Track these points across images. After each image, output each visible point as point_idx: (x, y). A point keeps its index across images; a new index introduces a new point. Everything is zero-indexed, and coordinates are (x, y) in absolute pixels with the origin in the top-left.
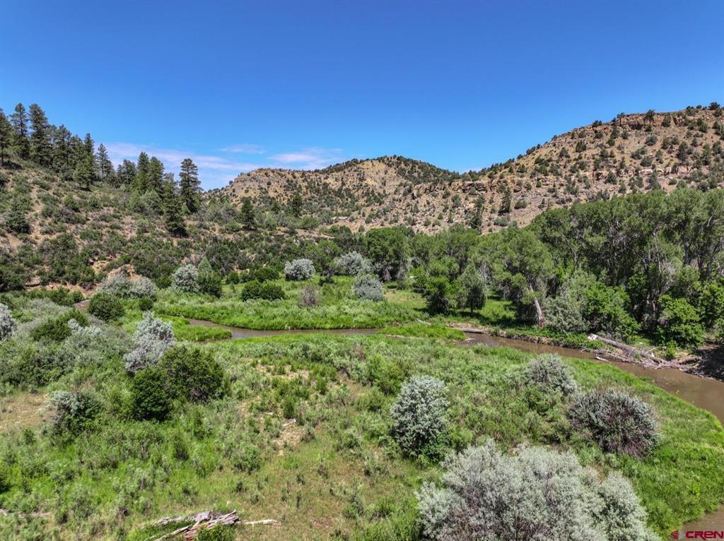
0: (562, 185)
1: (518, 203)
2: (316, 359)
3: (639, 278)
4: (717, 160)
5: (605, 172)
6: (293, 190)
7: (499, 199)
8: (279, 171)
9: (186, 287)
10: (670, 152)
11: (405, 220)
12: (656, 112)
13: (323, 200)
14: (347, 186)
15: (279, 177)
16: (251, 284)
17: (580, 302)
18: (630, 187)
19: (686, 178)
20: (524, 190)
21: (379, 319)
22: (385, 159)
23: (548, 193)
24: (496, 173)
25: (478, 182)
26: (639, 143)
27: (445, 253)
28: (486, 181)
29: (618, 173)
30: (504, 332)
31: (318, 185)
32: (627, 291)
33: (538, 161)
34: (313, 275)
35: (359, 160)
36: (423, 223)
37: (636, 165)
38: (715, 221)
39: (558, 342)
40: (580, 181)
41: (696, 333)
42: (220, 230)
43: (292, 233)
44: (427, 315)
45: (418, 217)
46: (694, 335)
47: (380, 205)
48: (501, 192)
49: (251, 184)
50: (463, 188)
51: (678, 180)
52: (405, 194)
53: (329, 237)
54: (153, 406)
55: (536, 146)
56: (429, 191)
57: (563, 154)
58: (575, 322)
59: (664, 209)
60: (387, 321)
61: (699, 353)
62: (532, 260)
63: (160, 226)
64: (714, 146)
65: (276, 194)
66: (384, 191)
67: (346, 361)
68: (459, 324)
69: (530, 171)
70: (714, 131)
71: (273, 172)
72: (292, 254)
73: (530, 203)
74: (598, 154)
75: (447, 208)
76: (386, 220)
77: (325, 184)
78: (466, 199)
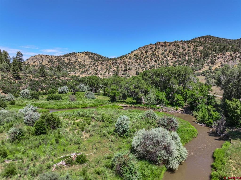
0: (142, 63)
1: (129, 68)
2: (83, 116)
3: (168, 89)
4: (183, 56)
5: (154, 59)
6: (52, 62)
7: (123, 67)
8: (46, 56)
9: (25, 97)
10: (171, 54)
11: (94, 73)
12: (167, 42)
13: (63, 66)
14: (71, 61)
15: (46, 58)
16: (50, 95)
17: (154, 96)
18: (161, 63)
19: (175, 61)
20: (131, 64)
21: (96, 104)
22: (85, 53)
23: (138, 65)
24: (122, 58)
25: (117, 61)
26: (163, 50)
27: (113, 84)
28: (119, 61)
29: (157, 59)
30: (134, 106)
31: (61, 61)
32: (166, 93)
33: (135, 55)
35: (75, 53)
36: (100, 74)
37: (162, 57)
38: (186, 74)
39: (149, 108)
40: (147, 62)
41: (183, 103)
42: (33, 77)
43: (59, 78)
44: (110, 102)
45: (98, 72)
46: (182, 104)
47: (85, 68)
48: (124, 65)
49: (36, 60)
50: (112, 63)
51: (173, 62)
52: (93, 65)
53: (71, 79)
54: (43, 130)
55: (134, 50)
56: (101, 64)
57: (142, 53)
58: (153, 102)
59: (175, 71)
60: (99, 105)
61: (183, 108)
62: (141, 85)
63: (10, 75)
64: (182, 52)
65: (45, 64)
66: (85, 64)
67: (93, 115)
69: (132, 58)
70: (182, 48)
71: (44, 56)
72: (59, 85)
73: (133, 68)
74: (151, 54)
75: (107, 69)
76: (87, 73)
77: (63, 61)
78: (113, 67)
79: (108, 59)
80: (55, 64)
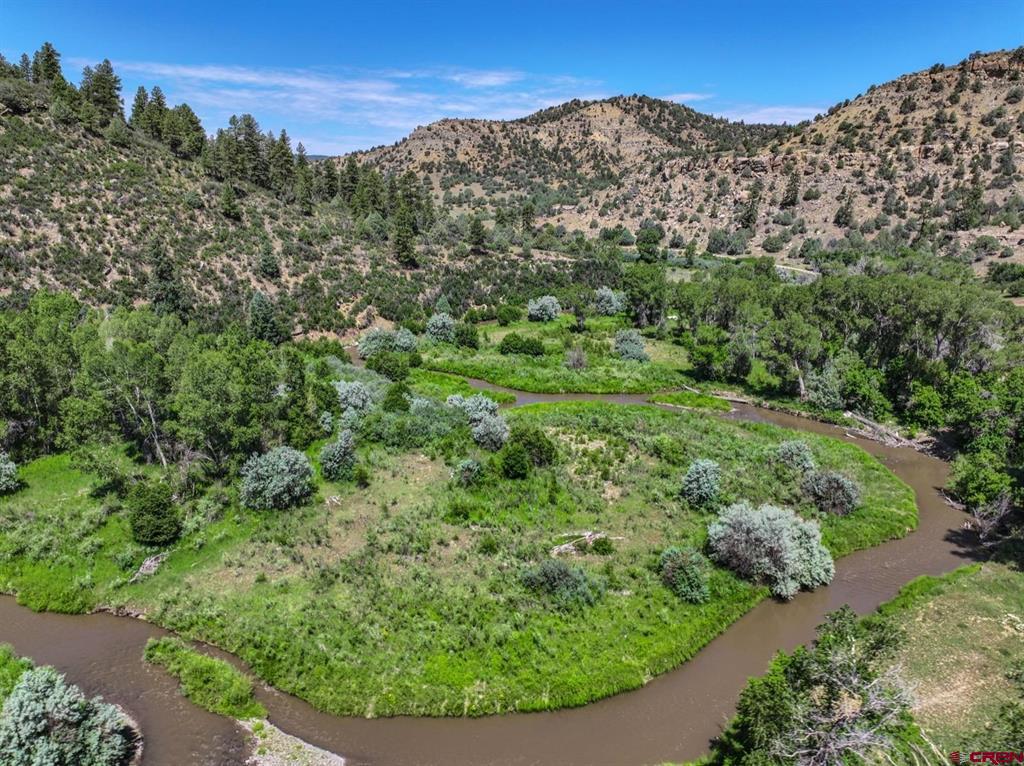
0: (873, 165)
1: (809, 191)
3: (898, 362)
5: (937, 147)
6: (490, 151)
7: (782, 184)
8: (470, 123)
9: (442, 337)
11: (653, 212)
13: (533, 167)
14: (565, 144)
15: (471, 131)
17: (840, 382)
18: (971, 169)
20: (819, 172)
21: (647, 384)
22: (621, 101)
23: (852, 178)
24: (782, 144)
25: (755, 159)
26: (996, 99)
28: (767, 158)
29: (957, 147)
30: (767, 404)
31: (525, 142)
32: (886, 373)
33: (844, 127)
34: (558, 314)
36: (676, 218)
37: (985, 135)
39: (816, 417)
40: (899, 160)
41: (938, 416)
42: (450, 256)
43: (527, 256)
44: (693, 380)
45: (670, 208)
46: (935, 418)
47: (619, 188)
48: (787, 175)
49: (433, 142)
50: (734, 166)
52: (652, 174)
55: (844, 101)
56: (686, 170)
57: (882, 116)
58: (833, 400)
60: (655, 387)
61: (936, 434)
63: (389, 256)
65: (468, 158)
66: (619, 152)
68: (725, 392)
69: (830, 143)
71: (462, 123)
73: (826, 192)
74: (930, 122)
75: (710, 196)
76: (626, 212)
77: (534, 141)
78: (737, 183)
79: (721, 126)
80: (502, 158)
